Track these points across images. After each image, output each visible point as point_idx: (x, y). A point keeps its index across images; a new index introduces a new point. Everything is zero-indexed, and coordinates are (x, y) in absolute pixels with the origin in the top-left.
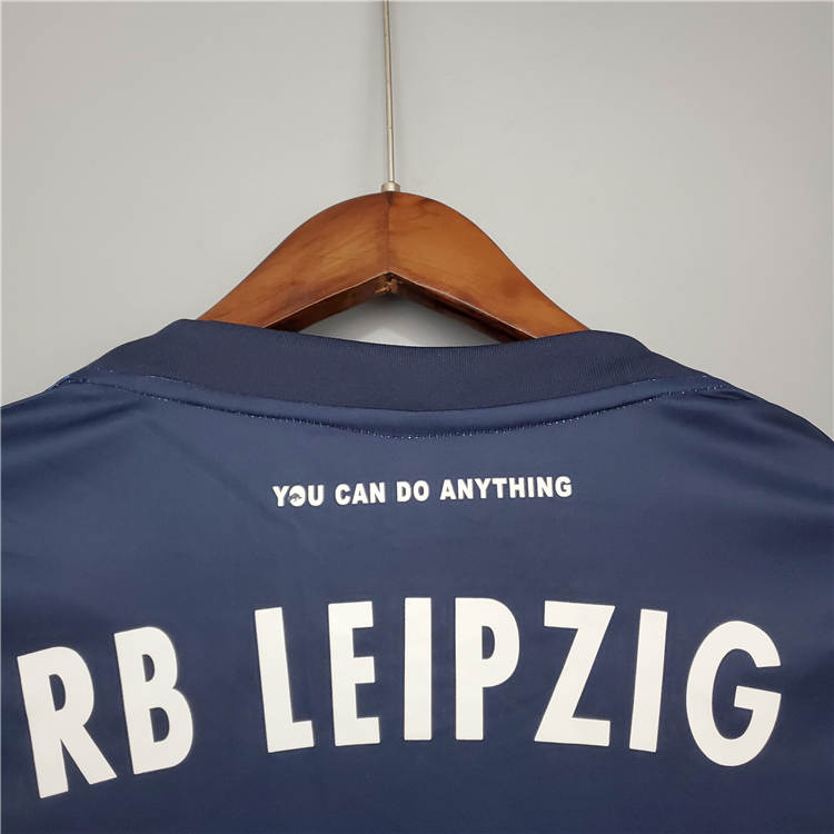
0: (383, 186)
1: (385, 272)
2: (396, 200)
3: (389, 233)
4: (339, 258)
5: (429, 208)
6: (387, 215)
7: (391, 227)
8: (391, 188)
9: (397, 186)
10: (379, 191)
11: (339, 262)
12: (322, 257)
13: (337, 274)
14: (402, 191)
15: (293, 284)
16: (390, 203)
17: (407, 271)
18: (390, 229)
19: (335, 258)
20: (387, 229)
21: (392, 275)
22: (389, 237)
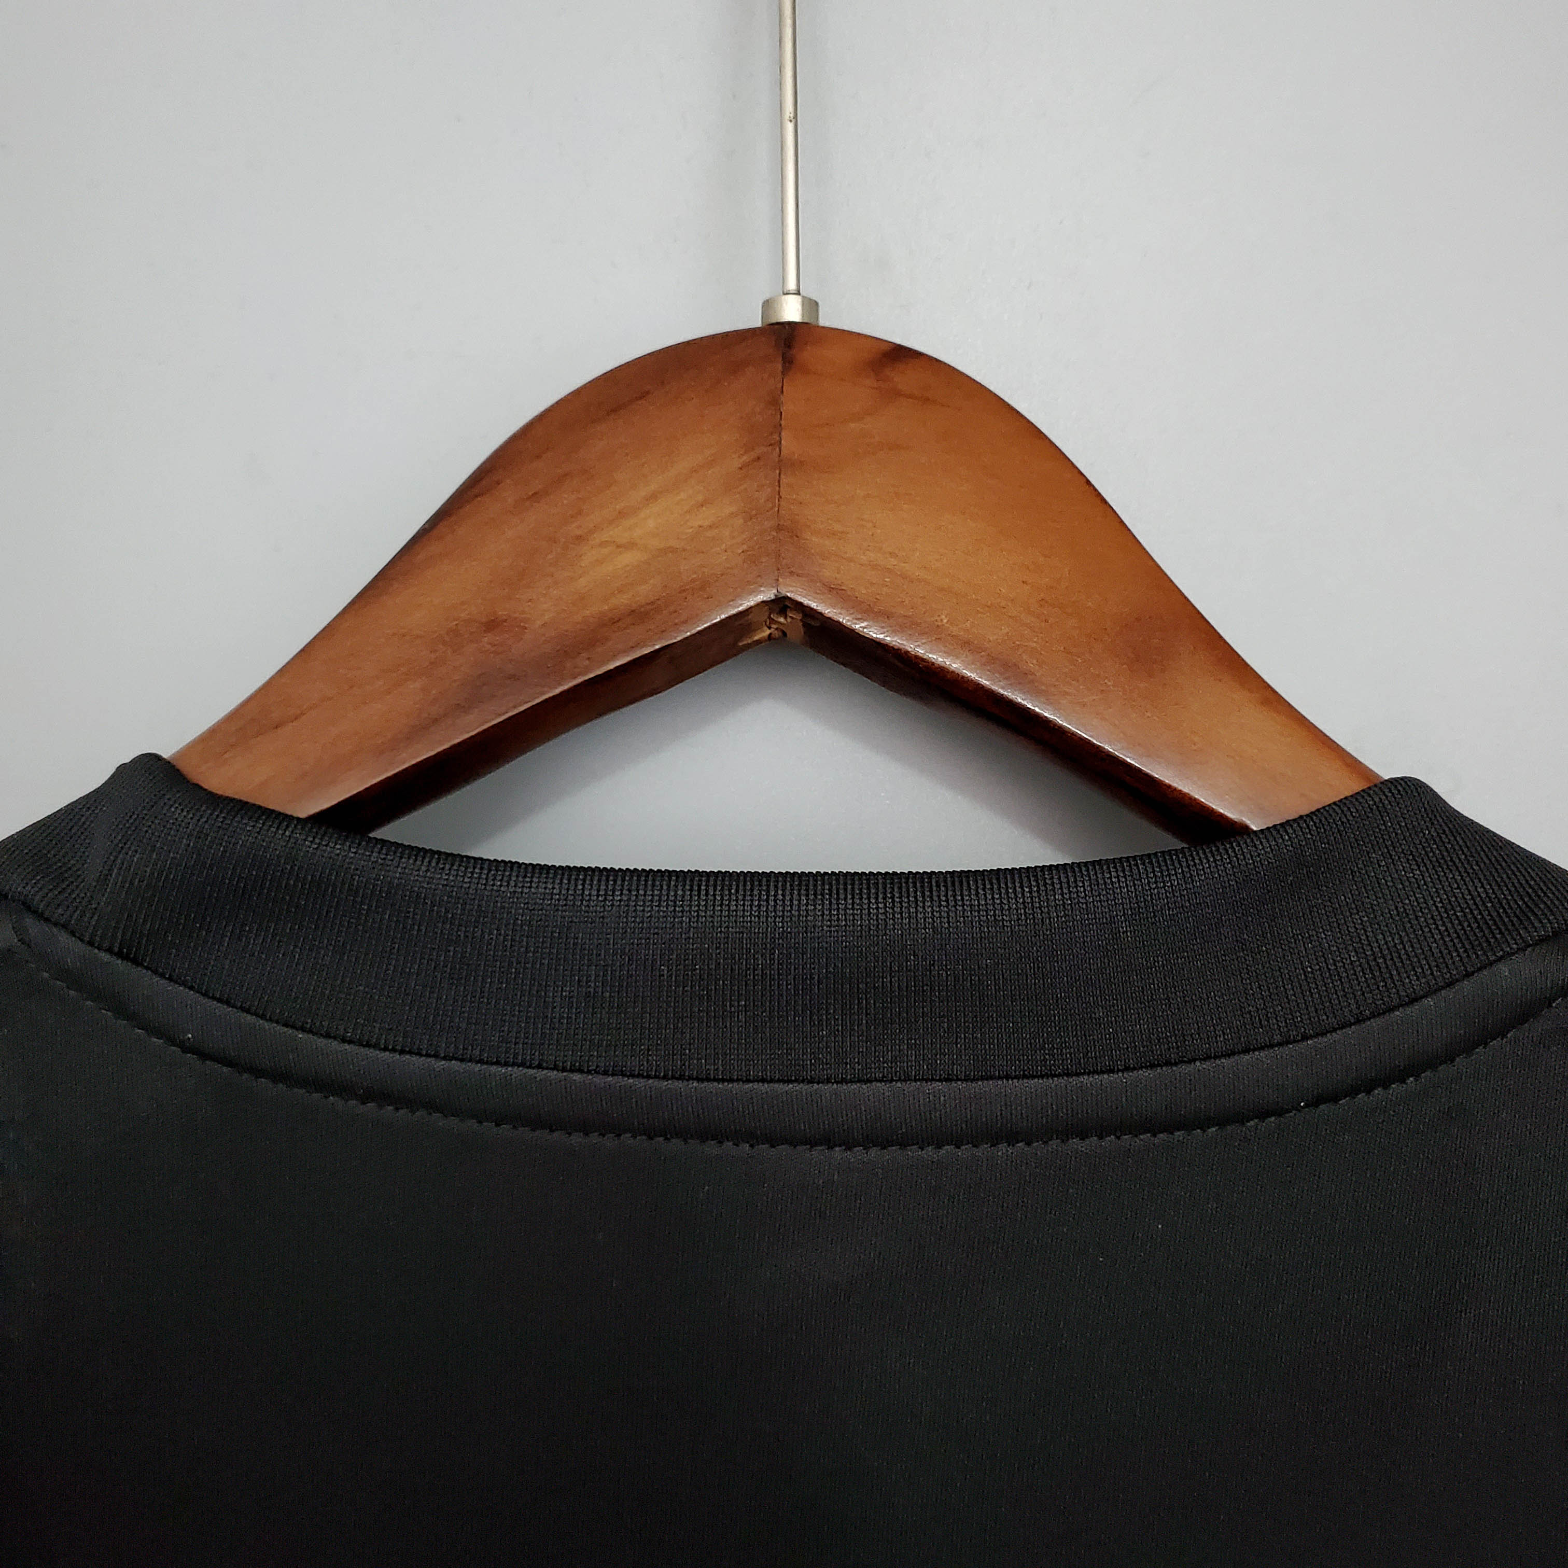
0: (768, 305)
1: (767, 595)
2: (807, 354)
3: (782, 465)
4: (631, 545)
5: (904, 378)
6: (774, 402)
7: (789, 444)
8: (791, 311)
9: (811, 306)
10: (758, 323)
11: (629, 558)
12: (579, 538)
13: (623, 600)
14: (826, 320)
15: (492, 625)
16: (788, 362)
17: (834, 591)
18: (784, 452)
19: (618, 547)
20: (778, 449)
21: (787, 603)
22: (782, 476)
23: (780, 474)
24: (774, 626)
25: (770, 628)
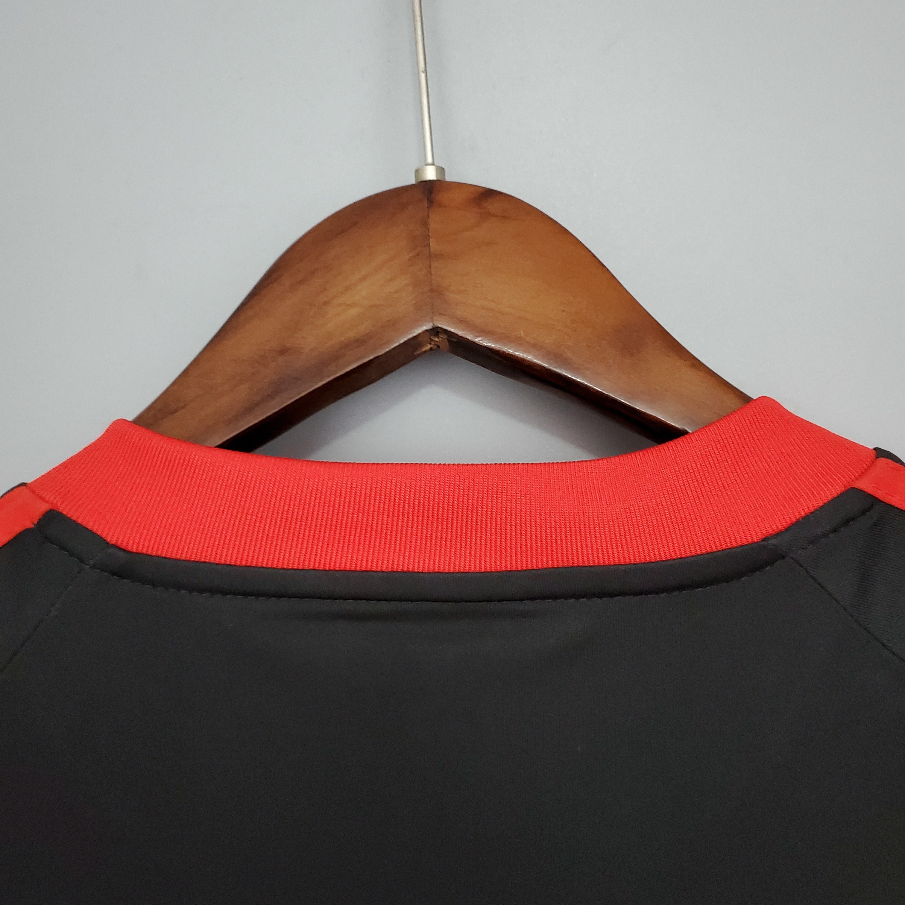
0: (418, 172)
1: (428, 326)
2: (441, 197)
3: (432, 257)
4: (353, 305)
5: (493, 206)
6: (425, 224)
7: (434, 245)
8: (430, 174)
10: (412, 181)
11: (353, 312)
12: (326, 303)
13: (351, 334)
14: (448, 179)
15: (283, 352)
16: (431, 202)
17: (463, 322)
18: (432, 250)
19: (347, 306)
20: (428, 249)
21: (439, 330)
22: (432, 263)
23: (430, 262)
24: (433, 343)
25: (430, 344)
